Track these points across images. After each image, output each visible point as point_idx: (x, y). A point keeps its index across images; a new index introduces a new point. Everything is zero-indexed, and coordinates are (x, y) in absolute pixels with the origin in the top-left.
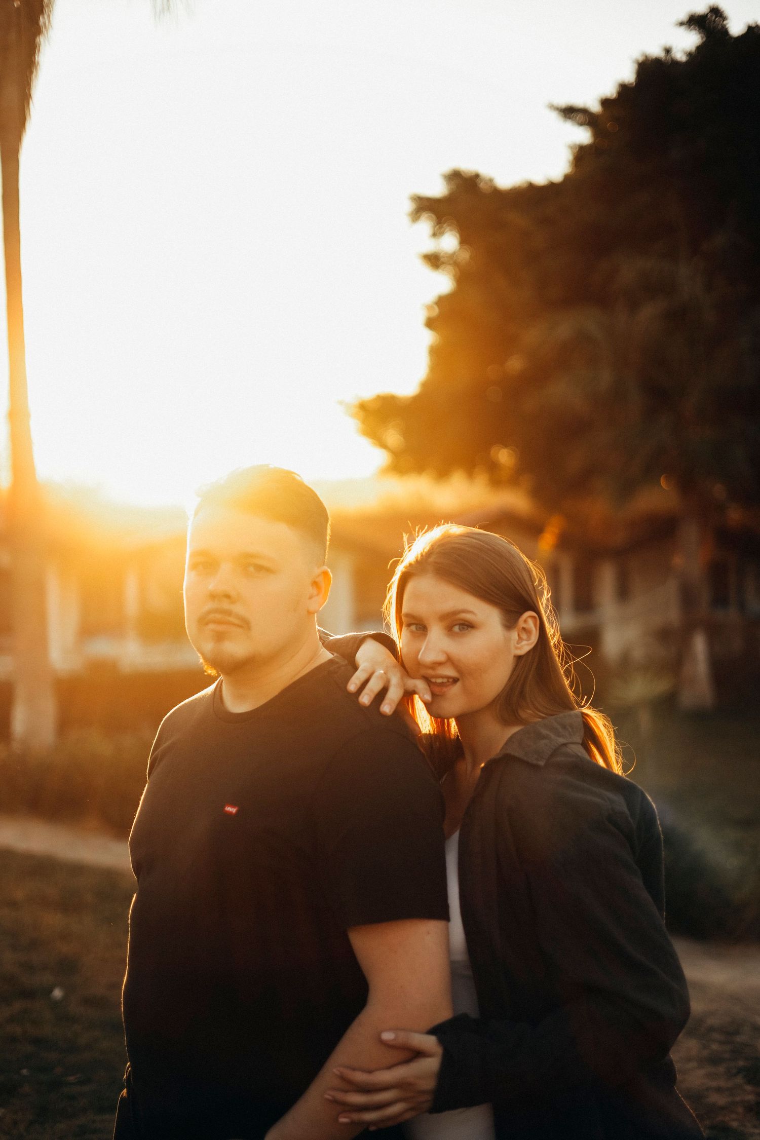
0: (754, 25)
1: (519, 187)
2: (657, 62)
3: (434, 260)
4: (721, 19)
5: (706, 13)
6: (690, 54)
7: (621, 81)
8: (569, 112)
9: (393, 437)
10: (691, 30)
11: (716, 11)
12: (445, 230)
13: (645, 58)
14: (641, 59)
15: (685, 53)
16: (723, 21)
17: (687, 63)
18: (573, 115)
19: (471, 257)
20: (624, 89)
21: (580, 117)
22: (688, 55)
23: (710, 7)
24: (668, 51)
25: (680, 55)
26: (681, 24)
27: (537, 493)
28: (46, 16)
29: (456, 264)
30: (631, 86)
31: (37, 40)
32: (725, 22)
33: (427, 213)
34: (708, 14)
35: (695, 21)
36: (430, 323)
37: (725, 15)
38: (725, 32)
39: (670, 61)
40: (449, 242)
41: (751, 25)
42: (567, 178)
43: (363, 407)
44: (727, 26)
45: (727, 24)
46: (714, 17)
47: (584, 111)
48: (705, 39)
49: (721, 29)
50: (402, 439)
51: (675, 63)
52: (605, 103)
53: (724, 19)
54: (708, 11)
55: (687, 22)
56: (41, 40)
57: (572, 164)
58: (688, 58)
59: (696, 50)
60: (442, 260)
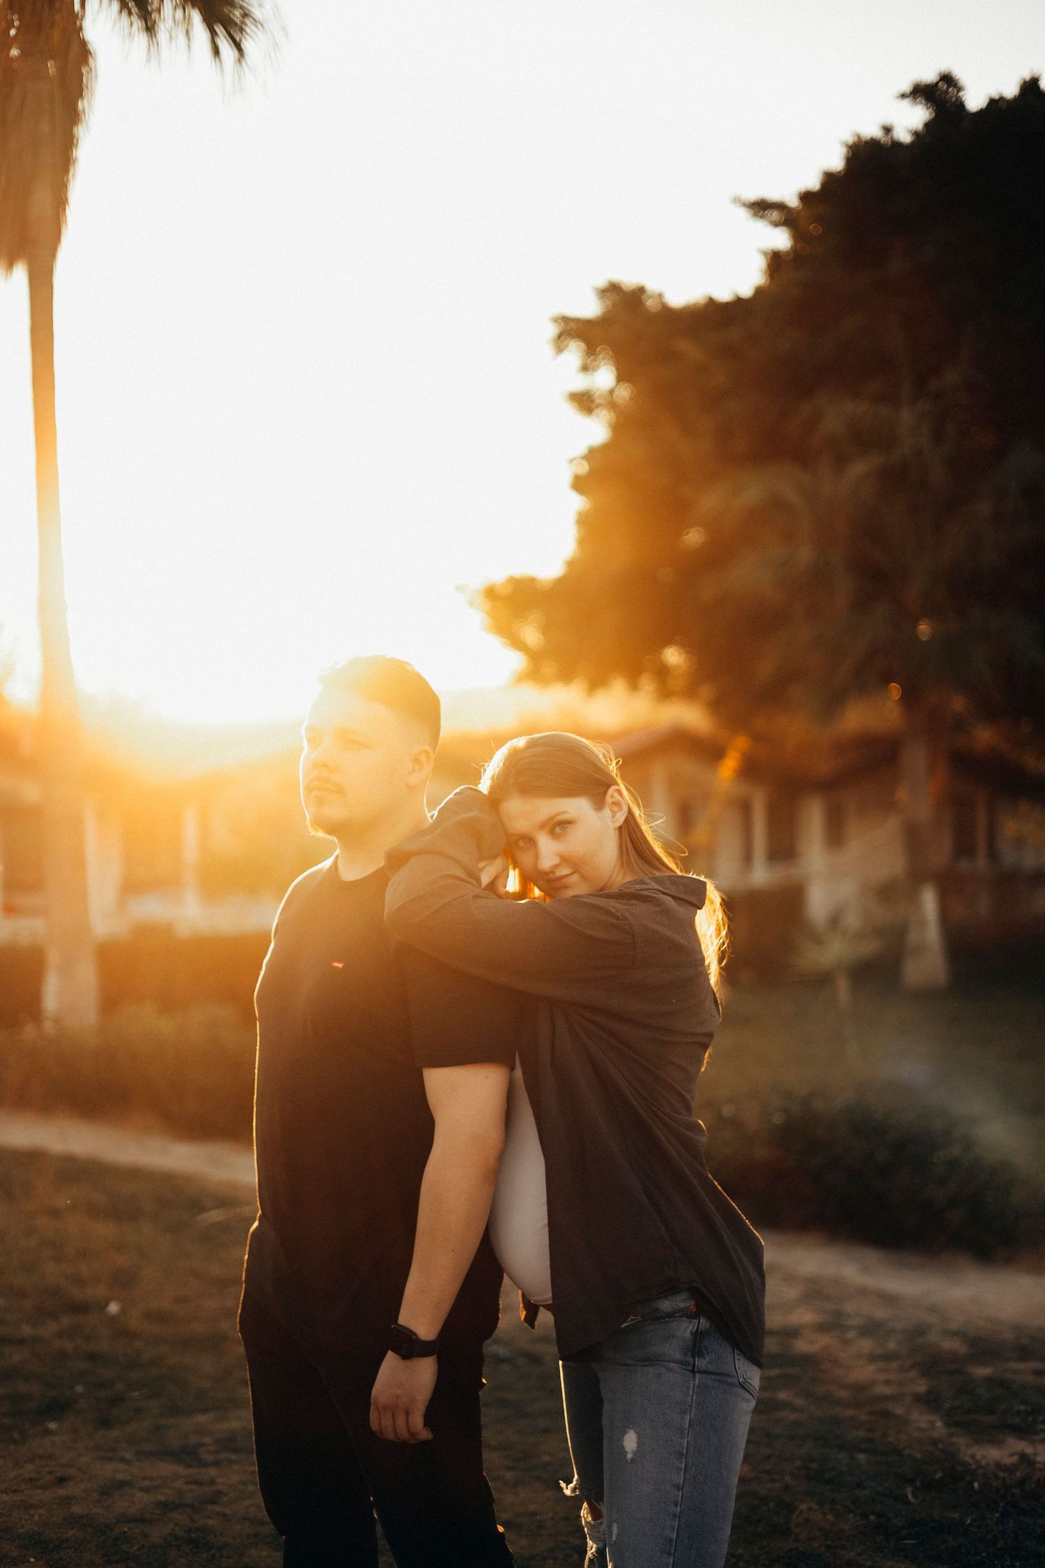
0: (997, 97)
1: (694, 305)
2: (873, 144)
3: (584, 402)
4: (955, 89)
5: (935, 82)
6: (916, 134)
7: (826, 169)
8: (761, 208)
9: (532, 635)
10: (917, 104)
11: (947, 79)
12: (600, 363)
13: (856, 139)
14: (851, 140)
15: (910, 131)
16: (958, 92)
17: (912, 143)
18: (766, 212)
19: (631, 399)
20: (830, 179)
21: (775, 215)
22: (913, 134)
23: (940, 74)
24: (888, 130)
25: (904, 136)
26: (903, 96)
27: (717, 706)
28: (85, 101)
29: (612, 405)
30: (839, 175)
31: (75, 130)
32: (960, 94)
33: (575, 342)
34: (937, 83)
35: (921, 92)
36: (579, 484)
37: (960, 85)
38: (961, 105)
39: (890, 143)
40: (604, 378)
41: (993, 97)
42: (759, 291)
43: (491, 593)
44: (963, 100)
45: (963, 96)
46: (945, 87)
47: (780, 207)
48: (933, 115)
49: (954, 102)
50: (541, 637)
51: (897, 145)
52: (806, 197)
53: (960, 89)
54: (938, 79)
55: (911, 93)
56: (80, 131)
57: (766, 273)
58: (913, 138)
59: (923, 128)
60: (598, 401)
